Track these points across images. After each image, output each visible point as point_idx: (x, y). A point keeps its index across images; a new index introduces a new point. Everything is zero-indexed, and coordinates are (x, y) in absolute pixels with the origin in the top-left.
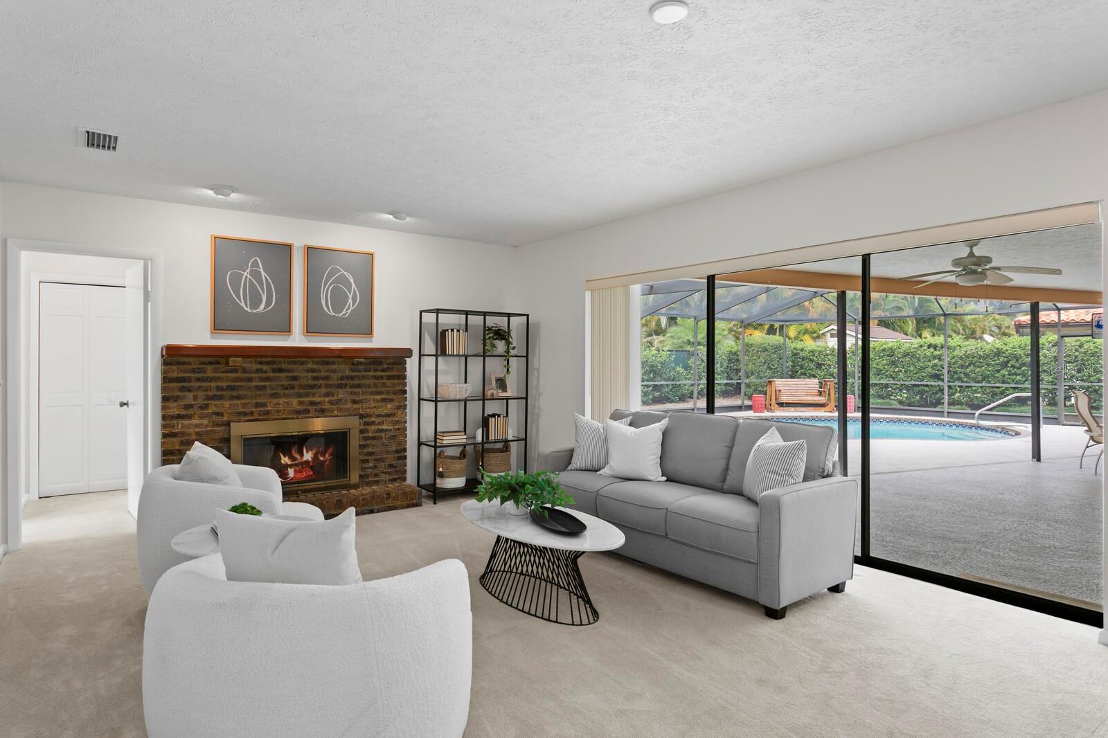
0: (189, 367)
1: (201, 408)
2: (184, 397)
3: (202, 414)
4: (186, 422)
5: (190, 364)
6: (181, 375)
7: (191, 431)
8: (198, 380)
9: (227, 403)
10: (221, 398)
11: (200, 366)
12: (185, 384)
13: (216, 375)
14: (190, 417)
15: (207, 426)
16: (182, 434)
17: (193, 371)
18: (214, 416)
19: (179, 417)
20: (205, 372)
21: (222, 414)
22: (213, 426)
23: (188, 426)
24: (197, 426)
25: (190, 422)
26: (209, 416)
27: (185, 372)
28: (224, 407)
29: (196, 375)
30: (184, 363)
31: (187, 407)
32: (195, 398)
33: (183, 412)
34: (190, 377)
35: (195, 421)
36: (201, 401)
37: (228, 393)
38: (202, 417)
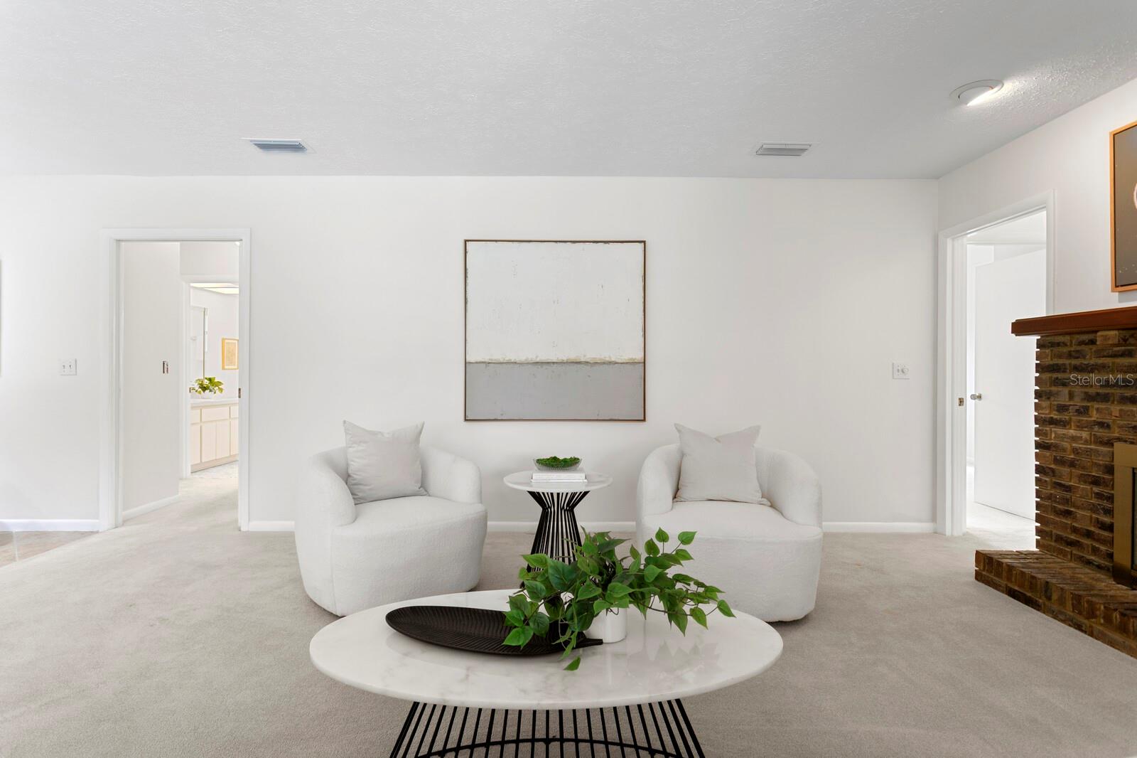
0: (1065, 350)
1: (1079, 412)
2: (1057, 393)
3: (1079, 421)
4: (1061, 431)
5: (1065, 344)
6: (1056, 361)
7: (1066, 445)
8: (1077, 369)
9: (1115, 409)
10: (1105, 398)
11: (1079, 348)
12: (1060, 375)
13: (1100, 361)
14: (1064, 424)
15: (1086, 442)
16: (1056, 446)
17: (1070, 356)
18: (1096, 428)
19: (1052, 422)
20: (1084, 357)
21: (1108, 426)
22: (1095, 443)
23: (1063, 437)
24: (1074, 439)
25: (1064, 431)
26: (1090, 426)
27: (1060, 357)
28: (1111, 414)
29: (1074, 362)
30: (1058, 344)
31: (1062, 408)
32: (1071, 396)
33: (1055, 416)
34: (1064, 364)
35: (1072, 432)
36: (1078, 402)
37: (1118, 391)
38: (1080, 427)
